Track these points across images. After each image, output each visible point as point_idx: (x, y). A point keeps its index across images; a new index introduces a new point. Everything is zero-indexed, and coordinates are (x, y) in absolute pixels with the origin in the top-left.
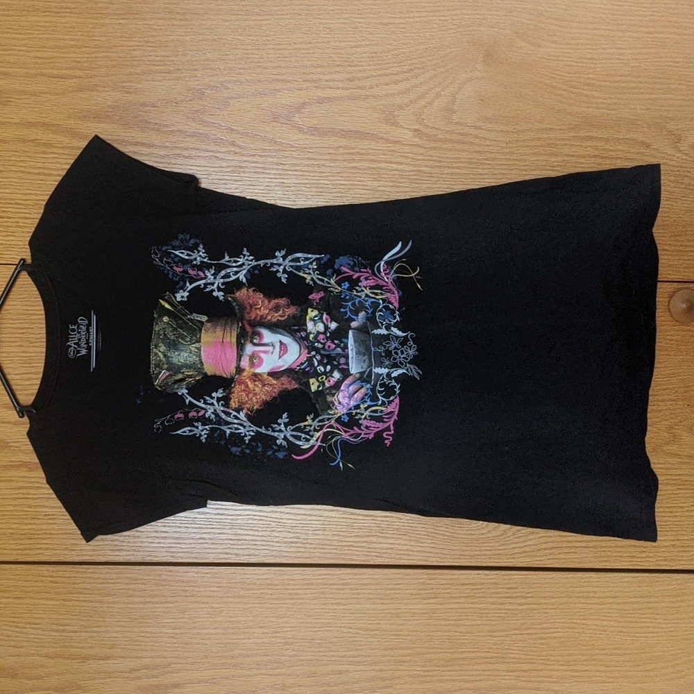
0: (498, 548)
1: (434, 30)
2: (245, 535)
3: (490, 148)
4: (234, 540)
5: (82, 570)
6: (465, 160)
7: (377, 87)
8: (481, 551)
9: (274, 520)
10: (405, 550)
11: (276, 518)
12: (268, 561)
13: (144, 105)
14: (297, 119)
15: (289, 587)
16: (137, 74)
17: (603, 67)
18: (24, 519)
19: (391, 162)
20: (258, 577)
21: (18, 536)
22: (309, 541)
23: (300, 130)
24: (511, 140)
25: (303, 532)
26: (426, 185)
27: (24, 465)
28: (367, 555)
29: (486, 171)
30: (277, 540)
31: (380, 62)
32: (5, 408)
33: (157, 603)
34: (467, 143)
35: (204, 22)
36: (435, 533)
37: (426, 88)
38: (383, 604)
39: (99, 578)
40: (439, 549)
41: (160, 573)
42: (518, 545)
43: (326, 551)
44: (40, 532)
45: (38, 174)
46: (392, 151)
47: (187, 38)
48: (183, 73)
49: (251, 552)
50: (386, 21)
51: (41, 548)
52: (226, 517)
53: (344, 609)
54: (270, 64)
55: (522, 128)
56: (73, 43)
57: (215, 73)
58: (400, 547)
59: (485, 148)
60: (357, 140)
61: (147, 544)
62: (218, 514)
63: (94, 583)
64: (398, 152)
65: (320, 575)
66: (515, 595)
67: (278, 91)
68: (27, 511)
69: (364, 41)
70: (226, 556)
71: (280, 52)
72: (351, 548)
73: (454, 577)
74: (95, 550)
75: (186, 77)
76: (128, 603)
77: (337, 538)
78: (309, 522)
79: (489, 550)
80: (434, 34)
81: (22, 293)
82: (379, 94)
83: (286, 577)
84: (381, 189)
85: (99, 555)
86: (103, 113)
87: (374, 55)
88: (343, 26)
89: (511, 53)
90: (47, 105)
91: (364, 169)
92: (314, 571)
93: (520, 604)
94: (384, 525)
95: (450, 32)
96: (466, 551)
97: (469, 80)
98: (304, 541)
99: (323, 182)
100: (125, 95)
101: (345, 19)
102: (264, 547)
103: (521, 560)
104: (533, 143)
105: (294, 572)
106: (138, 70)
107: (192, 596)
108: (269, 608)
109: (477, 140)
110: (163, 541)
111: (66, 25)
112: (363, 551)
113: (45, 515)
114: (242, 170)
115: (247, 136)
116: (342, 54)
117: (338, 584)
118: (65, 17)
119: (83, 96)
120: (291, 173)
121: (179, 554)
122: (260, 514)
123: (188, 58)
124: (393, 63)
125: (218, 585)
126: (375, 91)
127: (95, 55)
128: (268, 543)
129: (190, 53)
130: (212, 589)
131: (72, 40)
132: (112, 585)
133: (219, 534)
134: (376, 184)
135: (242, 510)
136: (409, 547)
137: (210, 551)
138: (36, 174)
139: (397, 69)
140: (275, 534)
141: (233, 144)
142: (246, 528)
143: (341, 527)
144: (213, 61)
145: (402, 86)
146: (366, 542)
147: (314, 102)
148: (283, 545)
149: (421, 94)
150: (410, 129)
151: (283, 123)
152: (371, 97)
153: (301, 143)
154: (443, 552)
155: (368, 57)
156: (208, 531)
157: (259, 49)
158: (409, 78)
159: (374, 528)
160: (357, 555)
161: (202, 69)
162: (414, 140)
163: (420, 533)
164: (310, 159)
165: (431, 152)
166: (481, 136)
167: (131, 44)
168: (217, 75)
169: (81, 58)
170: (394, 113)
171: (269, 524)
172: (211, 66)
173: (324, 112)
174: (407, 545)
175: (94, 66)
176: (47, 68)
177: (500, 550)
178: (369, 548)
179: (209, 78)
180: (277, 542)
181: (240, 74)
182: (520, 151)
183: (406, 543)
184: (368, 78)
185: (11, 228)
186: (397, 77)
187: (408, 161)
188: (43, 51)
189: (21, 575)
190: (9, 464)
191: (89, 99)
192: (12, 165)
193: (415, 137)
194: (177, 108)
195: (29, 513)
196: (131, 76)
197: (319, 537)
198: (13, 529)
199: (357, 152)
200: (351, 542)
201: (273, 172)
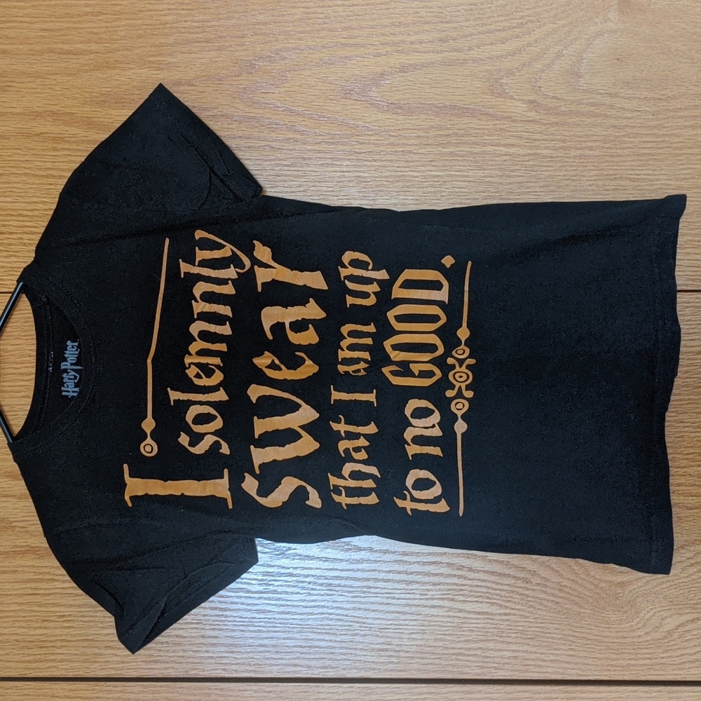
0: (662, 655)
2: (318, 640)
3: (631, 121)
4: (304, 647)
5: (109, 688)
6: (599, 138)
7: (479, 48)
8: (637, 660)
9: (356, 619)
10: (533, 660)
11: (359, 617)
12: (349, 676)
14: (375, 93)
16: (169, 45)
18: (32, 621)
19: (499, 145)
20: (338, 697)
21: (25, 644)
22: (405, 648)
23: (379, 107)
24: (658, 109)
25: (396, 635)
26: (547, 173)
27: (30, 550)
28: (482, 667)
29: (626, 151)
30: (360, 647)
31: (480, 16)
32: (7, 477)
34: (600, 115)
36: (574, 636)
37: (544, 47)
40: (579, 657)
41: (208, 691)
42: (688, 651)
43: (426, 661)
44: (53, 639)
45: (47, 177)
46: (500, 130)
48: (227, 42)
49: (329, 663)
51: (54, 660)
52: (293, 617)
54: (338, 25)
55: (673, 93)
56: (88, 9)
57: (268, 39)
58: (526, 656)
59: (625, 121)
60: (453, 118)
61: (191, 653)
62: (284, 613)
64: (509, 131)
65: (420, 694)
67: (349, 58)
68: (36, 611)
70: (293, 669)
71: (351, 9)
72: (460, 657)
73: (602, 695)
75: (231, 46)
77: (440, 644)
78: (403, 622)
79: (647, 658)
81: (26, 328)
82: (481, 57)
84: (487, 179)
85: (129, 669)
86: (127, 97)
87: (472, 7)
90: (58, 89)
91: (463, 156)
92: (412, 688)
94: (503, 625)
96: (616, 659)
97: (599, 34)
98: (397, 649)
99: (410, 173)
100: (156, 72)
102: (344, 657)
103: (691, 671)
104: (687, 113)
105: (385, 690)
106: (171, 40)
109: (613, 112)
110: (210, 649)
112: (477, 662)
113: (60, 616)
114: (305, 162)
115: (311, 118)
116: (431, 8)
119: (101, 75)
120: (368, 163)
121: (234, 667)
122: (338, 611)
123: (233, 21)
124: (498, 16)
126: (475, 54)
127: (118, 23)
128: (351, 651)
129: (237, 16)
133: (284, 639)
134: (480, 173)
135: (315, 607)
136: (538, 655)
137: (273, 662)
138: (43, 176)
139: (504, 24)
140: (358, 638)
141: (291, 128)
142: (319, 631)
143: (446, 629)
144: (265, 24)
145: (512, 45)
146: (480, 648)
147: (396, 71)
148: (369, 654)
149: (536, 54)
150: (523, 100)
151: (356, 100)
152: (471, 62)
153: (381, 124)
154: (586, 661)
155: (466, 10)
156: (271, 635)
157: (323, 7)
158: (521, 34)
159: (492, 630)
160: (469, 667)
161: (251, 35)
162: (529, 114)
163: (554, 636)
164: (392, 144)
165: (553, 129)
166: (618, 106)
167: (161, 7)
168: (270, 41)
169: (98, 28)
170: (502, 81)
171: (349, 626)
172: (264, 31)
173: (409, 83)
174: (535, 653)
175: (115, 37)
176: (55, 43)
177: (663, 658)
178: (486, 657)
179: (260, 46)
180: (361, 649)
181: (300, 39)
182: (671, 124)
183: (534, 649)
184: (466, 37)
185: (12, 247)
186: (504, 34)
187: (522, 142)
188: (51, 21)
189: (29, 695)
190: (13, 550)
191: (109, 79)
192: (14, 167)
193: (530, 110)
194: (220, 86)
195: (38, 614)
196: (162, 48)
197: (417, 643)
198: (18, 634)
199: (454, 134)
200: (461, 649)
201: (344, 163)
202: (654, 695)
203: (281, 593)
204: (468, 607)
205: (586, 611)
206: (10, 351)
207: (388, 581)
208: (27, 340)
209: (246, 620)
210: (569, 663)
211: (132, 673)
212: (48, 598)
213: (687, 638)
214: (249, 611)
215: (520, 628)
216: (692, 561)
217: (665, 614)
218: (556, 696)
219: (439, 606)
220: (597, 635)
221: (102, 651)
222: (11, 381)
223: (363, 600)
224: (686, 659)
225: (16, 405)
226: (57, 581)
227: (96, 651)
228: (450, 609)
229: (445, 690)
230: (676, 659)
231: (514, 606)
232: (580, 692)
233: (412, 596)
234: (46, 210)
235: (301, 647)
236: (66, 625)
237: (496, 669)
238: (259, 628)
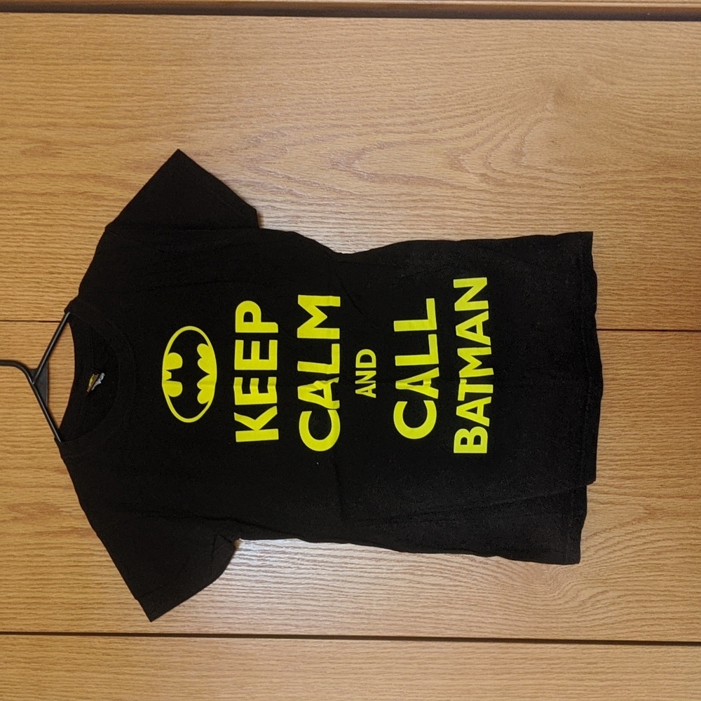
0: (577, 620)
1: (501, 69)
2: (305, 605)
3: (563, 192)
4: (294, 610)
5: (135, 642)
6: (535, 205)
7: (441, 130)
8: (558, 623)
9: (336, 589)
10: (475, 622)
11: (338, 587)
12: (329, 634)
14: (357, 165)
15: (353, 661)
16: (189, 122)
17: (683, 104)
18: (75, 587)
19: (456, 209)
20: (319, 650)
21: (69, 606)
22: (374, 612)
23: (361, 177)
24: (584, 183)
25: (367, 602)
27: (75, 531)
28: (435, 628)
29: (558, 217)
30: (338, 611)
31: (443, 104)
32: (55, 471)
33: (213, 677)
34: (537, 187)
35: (260, 67)
36: (508, 604)
37: (493, 130)
38: (453, 679)
39: (152, 651)
40: (512, 620)
41: (216, 645)
42: (598, 617)
43: (390, 622)
44: (91, 601)
46: (458, 197)
47: (242, 84)
48: (238, 121)
49: (314, 623)
50: (451, 61)
51: (92, 619)
52: (285, 586)
53: (411, 685)
54: (328, 110)
55: (596, 170)
56: (124, 91)
57: (271, 119)
58: (470, 619)
59: (557, 192)
60: (420, 186)
61: (203, 614)
62: (278, 583)
63: (148, 656)
64: (464, 198)
65: (385, 648)
66: (594, 671)
67: (337, 136)
68: (78, 580)
69: (427, 82)
70: (285, 627)
71: (339, 96)
72: (418, 619)
73: (529, 651)
75: (240, 124)
76: (183, 677)
77: (402, 609)
78: (372, 591)
79: (567, 622)
80: (501, 73)
82: (444, 138)
83: (348, 650)
87: (437, 97)
88: (404, 67)
89: (584, 92)
90: (98, 156)
91: (427, 217)
93: (601, 681)
94: (452, 594)
95: (518, 71)
96: (542, 623)
97: (538, 121)
98: (367, 612)
101: (407, 60)
102: (325, 618)
103: (600, 633)
105: (358, 645)
106: (192, 118)
107: (250, 670)
108: (331, 683)
109: (548, 184)
110: (218, 611)
111: (118, 73)
112: (431, 623)
113: (98, 583)
114: (300, 220)
115: (305, 184)
116: (404, 97)
117: (404, 658)
118: (116, 64)
119: (134, 146)
120: (351, 222)
121: (237, 626)
122: (321, 582)
123: (243, 104)
124: (457, 105)
125: (276, 658)
126: (438, 135)
127: (147, 103)
128: (331, 614)
129: (246, 99)
130: (271, 662)
131: (124, 88)
132: (166, 658)
133: (278, 603)
135: (302, 578)
136: (479, 619)
137: (268, 622)
138: (87, 227)
139: (462, 111)
140: (336, 604)
141: (291, 193)
142: (306, 597)
143: (406, 597)
144: (269, 107)
145: (469, 129)
146: (434, 613)
147: (374, 148)
148: (345, 616)
149: (487, 136)
150: (476, 173)
151: (342, 170)
152: (435, 141)
153: (362, 191)
154: (517, 624)
155: (431, 99)
156: (266, 600)
157: (316, 94)
158: (475, 120)
159: (443, 598)
160: (425, 627)
161: (258, 116)
162: (481, 185)
163: (492, 603)
164: (371, 207)
165: (499, 197)
166: (553, 179)
167: (184, 91)
168: (273, 121)
169: (132, 106)
170: (459, 158)
171: (330, 594)
172: (267, 113)
173: (385, 157)
174: (477, 617)
175: (146, 115)
176: (97, 118)
177: (578, 622)
178: (438, 619)
179: (264, 125)
180: (339, 612)
181: (297, 120)
182: (594, 195)
183: (477, 614)
184: (431, 121)
185: (61, 284)
186: (461, 120)
187: (475, 207)
188: (94, 101)
189: (72, 646)
190: (60, 530)
191: (141, 149)
192: (62, 219)
193: (482, 182)
194: (232, 156)
195: (80, 582)
196: (184, 125)
197: (384, 608)
198: (63, 598)
199: (420, 199)
200: (418, 613)
201: (331, 221)
202: (570, 651)
203: (276, 567)
204: (424, 580)
205: (518, 584)
209: (248, 588)
210: (503, 625)
211: (156, 630)
212: (88, 569)
213: (597, 606)
214: (250, 581)
215: (466, 597)
216: (604, 545)
217: (580, 587)
218: (493, 651)
219: (403, 579)
220: (526, 603)
222: (59, 393)
223: (341, 573)
224: (597, 622)
226: (96, 555)
227: (126, 612)
228: (411, 581)
229: (405, 646)
230: (589, 623)
231: (461, 579)
232: (513, 648)
233: (380, 570)
234: (89, 255)
235: (291, 610)
236: (102, 590)
237: (446, 629)
238: (258, 595)
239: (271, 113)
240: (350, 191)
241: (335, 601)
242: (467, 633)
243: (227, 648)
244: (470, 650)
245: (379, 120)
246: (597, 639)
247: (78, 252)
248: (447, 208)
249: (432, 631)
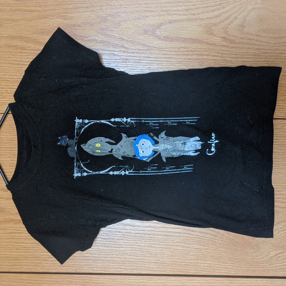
2: (130, 258)
3: (265, 47)
6: (251, 54)
7: (202, 13)
8: (258, 268)
9: (145, 250)
10: (216, 267)
12: (142, 273)
13: (74, 25)
14: (158, 32)
16: (70, 9)
18: (13, 249)
19: (210, 55)
20: (137, 281)
21: (9, 259)
22: (165, 262)
23: (159, 38)
24: (276, 42)
25: (162, 257)
27: (12, 221)
28: (196, 270)
29: (263, 60)
30: (147, 261)
32: (2, 190)
34: (252, 44)
37: (229, 14)
39: (52, 281)
40: (235, 267)
41: (85, 278)
42: (279, 265)
44: (21, 256)
45: (18, 64)
46: (210, 49)
48: (95, 8)
51: (22, 265)
52: (120, 249)
54: (143, 2)
55: (283, 36)
57: (113, 7)
58: (214, 266)
59: (262, 47)
60: (191, 44)
62: (116, 247)
63: (50, 283)
64: (213, 50)
65: (170, 280)
67: (147, 17)
68: (14, 245)
70: (120, 270)
72: (187, 266)
73: (244, 282)
74: (50, 266)
75: (97, 10)
77: (180, 260)
78: (164, 252)
79: (263, 267)
81: (10, 129)
82: (203, 17)
83: (153, 281)
85: (52, 269)
90: (22, 26)
92: (167, 278)
96: (250, 268)
97: (254, 9)
98: (162, 262)
100: (64, 20)
102: (140, 265)
103: (280, 273)
106: (71, 7)
109: (258, 43)
110: (86, 261)
112: (194, 268)
114: (128, 61)
115: (130, 42)
119: (41, 21)
120: (154, 62)
121: (95, 269)
122: (138, 247)
126: (201, 16)
128: (143, 263)
133: (116, 258)
135: (129, 245)
137: (111, 267)
138: (16, 64)
139: (213, 4)
140: (146, 258)
141: (123, 47)
142: (130, 255)
143: (182, 255)
145: (217, 13)
146: (195, 262)
147: (167, 23)
148: (151, 264)
149: (226, 17)
150: (220, 37)
151: (150, 35)
152: (199, 20)
153: (160, 46)
154: (238, 268)
156: (110, 256)
158: (220, 8)
159: (200, 255)
160: (191, 270)
161: (106, 5)
162: (222, 43)
163: (225, 258)
164: (165, 54)
165: (232, 49)
166: (260, 40)
168: (114, 8)
170: (211, 28)
171: (143, 253)
172: (111, 4)
173: (172, 28)
174: (218, 265)
176: (21, 6)
177: (269, 267)
179: (109, 10)
181: (126, 8)
182: (281, 49)
183: (217, 263)
184: (197, 9)
185: (4, 94)
186: (213, 8)
187: (219, 55)
189: (11, 279)
190: (5, 220)
191: (45, 23)
192: (4, 60)
193: (223, 41)
194: (92, 27)
195: (15, 246)
196: (67, 10)
197: (170, 260)
198: (6, 254)
199: (191, 50)
200: (188, 263)
201: (144, 62)
202: (264, 282)
204: (191, 246)
205: (238, 248)
206: (2, 138)
207: (159, 235)
208: (10, 133)
209: (101, 250)
210: (231, 269)
211: (54, 271)
212: (19, 240)
213: (278, 260)
215: (212, 255)
216: (282, 229)
217: (270, 250)
218: (225, 282)
219: (180, 246)
220: (242, 258)
221: (42, 262)
223: (148, 243)
224: (278, 268)
225: (5, 161)
226: (23, 233)
227: (39, 262)
228: (184, 247)
229: (181, 279)
230: (274, 268)
231: (210, 246)
234: (18, 79)
235: (123, 261)
236: (26, 251)
238: (106, 253)
239: (113, 4)
240: (154, 46)
241: (145, 256)
242: (212, 273)
243: (90, 280)
244: (214, 281)
245: (170, 8)
246: (278, 276)
247: (12, 77)
248: (205, 55)
249: (195, 272)
